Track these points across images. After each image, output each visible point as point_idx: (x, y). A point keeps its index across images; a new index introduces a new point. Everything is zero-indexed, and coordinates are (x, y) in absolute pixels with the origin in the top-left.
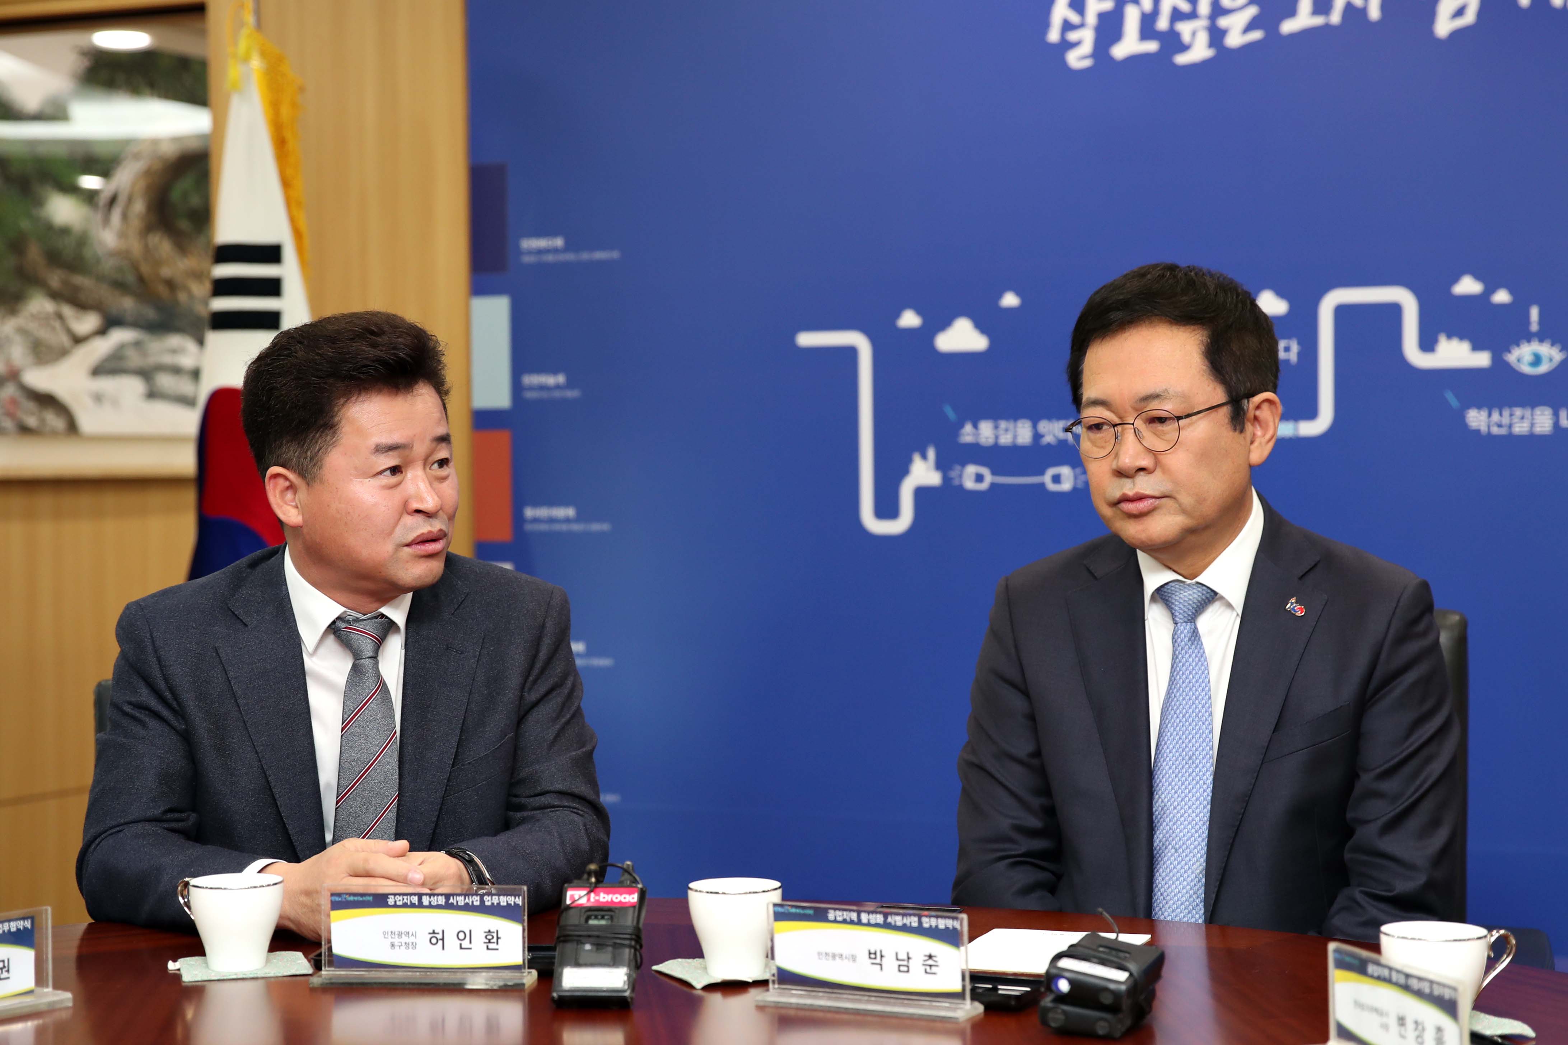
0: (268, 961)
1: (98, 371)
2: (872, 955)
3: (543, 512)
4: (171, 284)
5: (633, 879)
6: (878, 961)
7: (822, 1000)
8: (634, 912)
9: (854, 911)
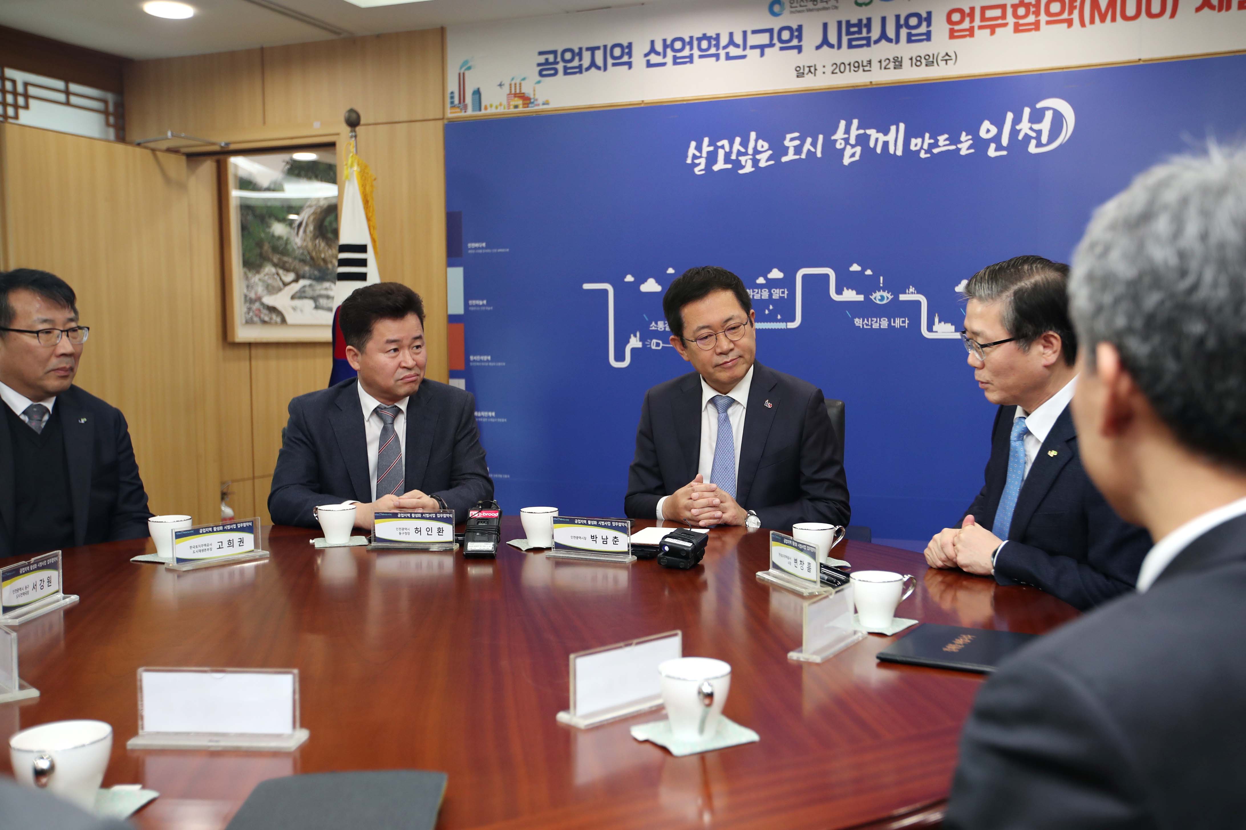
0: (350, 539)
1: (293, 298)
2: (592, 537)
3: (477, 358)
4: (324, 260)
5: (496, 507)
6: (595, 539)
7: (573, 555)
8: (497, 520)
9: (585, 520)
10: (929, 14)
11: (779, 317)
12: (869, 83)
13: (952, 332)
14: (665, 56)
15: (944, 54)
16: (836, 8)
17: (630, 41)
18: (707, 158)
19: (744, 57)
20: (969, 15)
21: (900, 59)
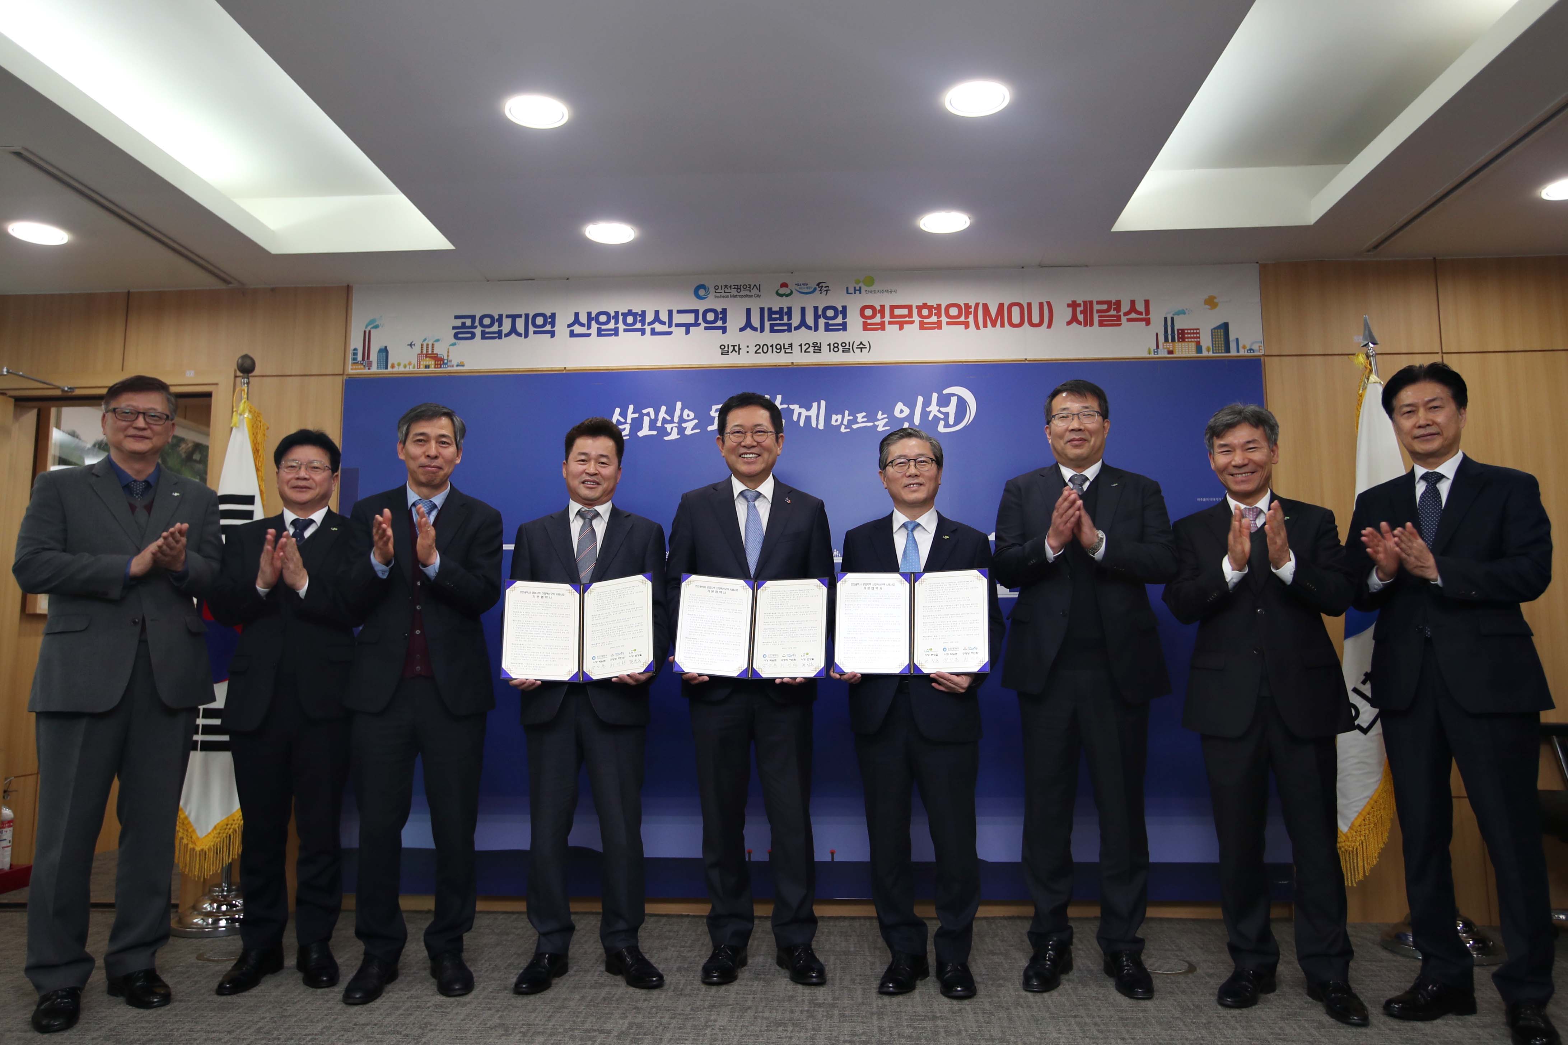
10: (844, 308)
12: (790, 364)
14: (589, 328)
15: (859, 343)
16: (758, 296)
17: (553, 311)
18: (631, 424)
19: (670, 333)
20: (879, 311)
21: (819, 345)
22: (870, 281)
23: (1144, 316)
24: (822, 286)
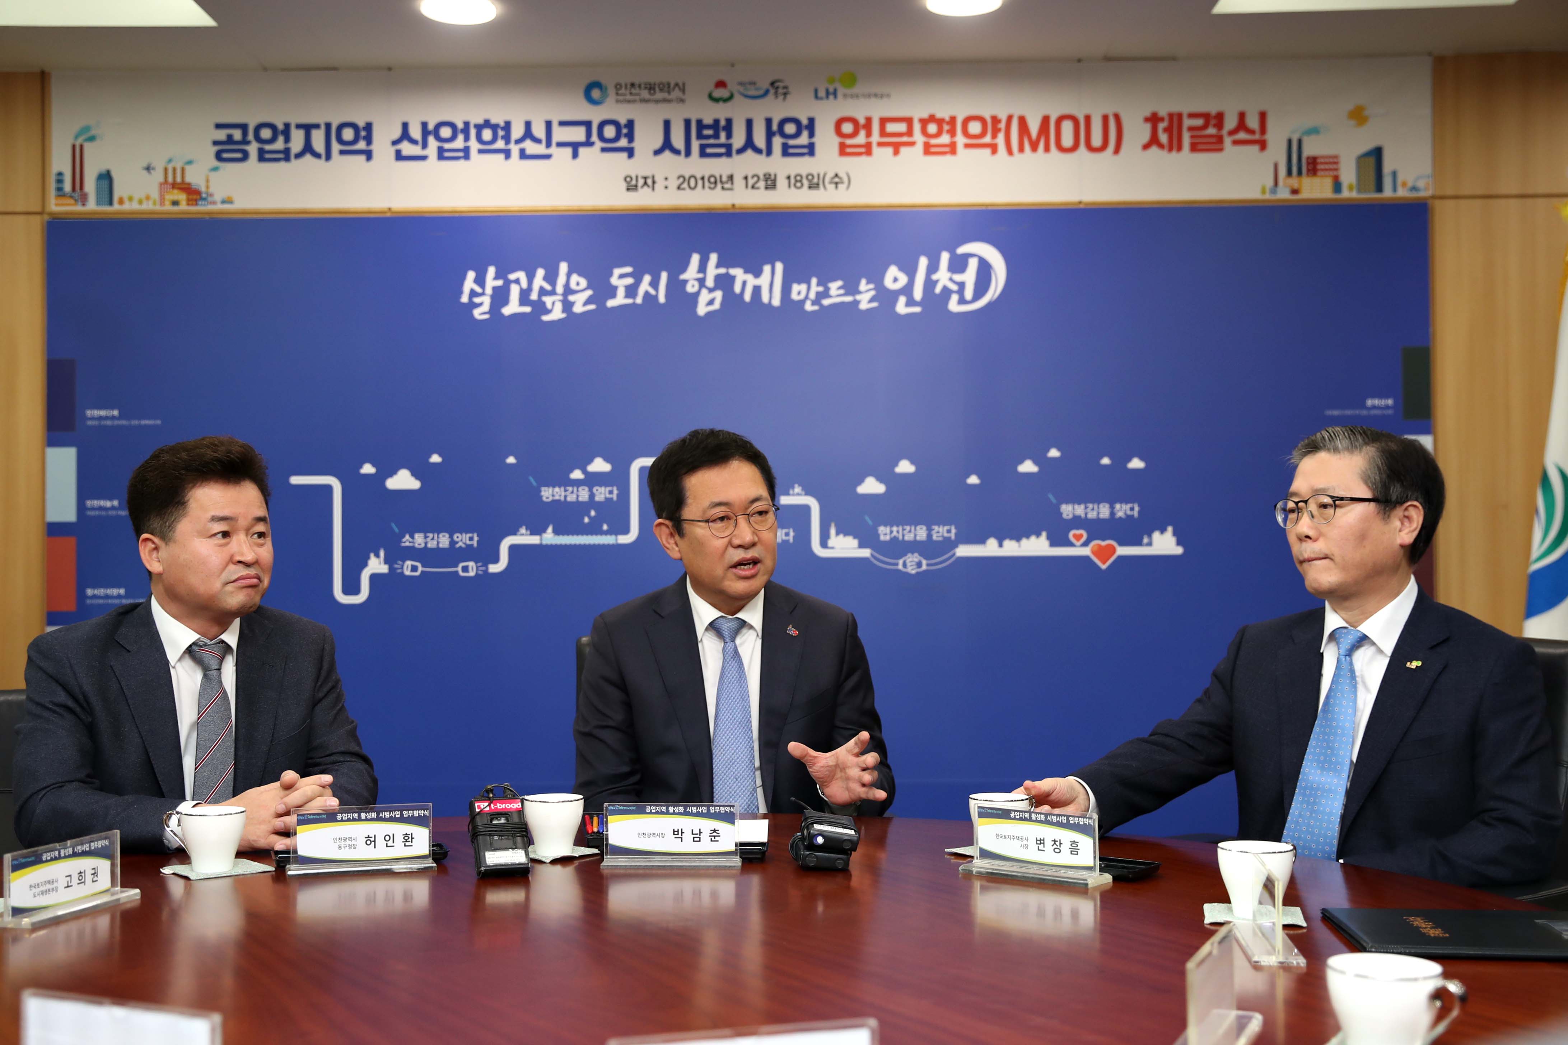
0: (237, 865)
2: (675, 832)
3: (101, 592)
6: (680, 836)
10: (812, 121)
11: (605, 527)
12: (730, 206)
13: (854, 548)
14: (425, 146)
15: (833, 175)
16: (682, 101)
17: (369, 120)
18: (493, 297)
19: (548, 157)
20: (864, 127)
21: (773, 177)
22: (850, 80)
23: (1257, 137)
24: (777, 88)
